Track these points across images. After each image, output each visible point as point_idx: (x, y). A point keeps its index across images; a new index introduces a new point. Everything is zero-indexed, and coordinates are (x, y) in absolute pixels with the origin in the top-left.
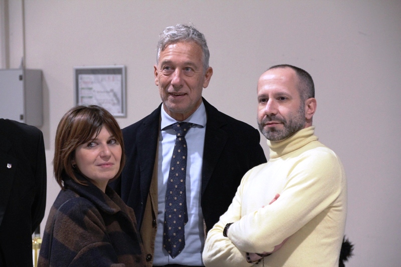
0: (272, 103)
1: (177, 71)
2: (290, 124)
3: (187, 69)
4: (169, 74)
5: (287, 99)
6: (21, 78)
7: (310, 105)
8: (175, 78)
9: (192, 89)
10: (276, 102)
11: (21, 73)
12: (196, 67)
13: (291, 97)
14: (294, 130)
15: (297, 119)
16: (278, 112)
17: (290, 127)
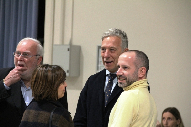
0: (121, 70)
1: (107, 50)
2: (129, 80)
3: (112, 50)
4: (104, 52)
5: (128, 68)
6: (69, 50)
7: (142, 70)
8: (106, 54)
9: (115, 59)
10: (123, 69)
11: (69, 47)
12: (116, 49)
13: (130, 67)
14: (130, 83)
15: (131, 78)
16: (123, 74)
17: (128, 82)
